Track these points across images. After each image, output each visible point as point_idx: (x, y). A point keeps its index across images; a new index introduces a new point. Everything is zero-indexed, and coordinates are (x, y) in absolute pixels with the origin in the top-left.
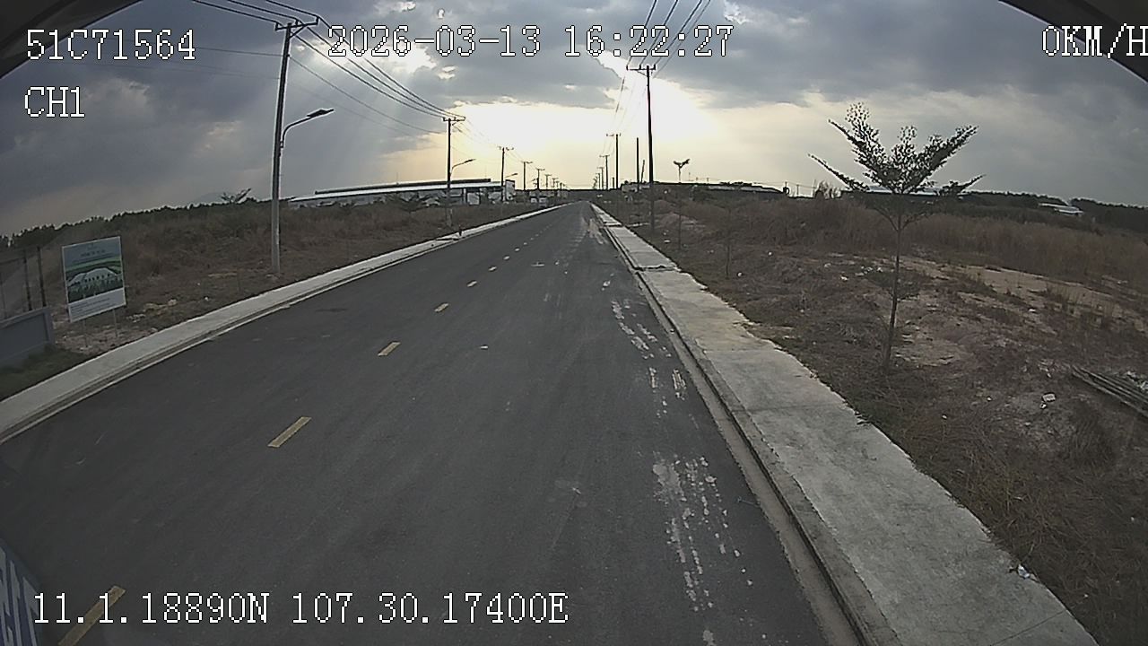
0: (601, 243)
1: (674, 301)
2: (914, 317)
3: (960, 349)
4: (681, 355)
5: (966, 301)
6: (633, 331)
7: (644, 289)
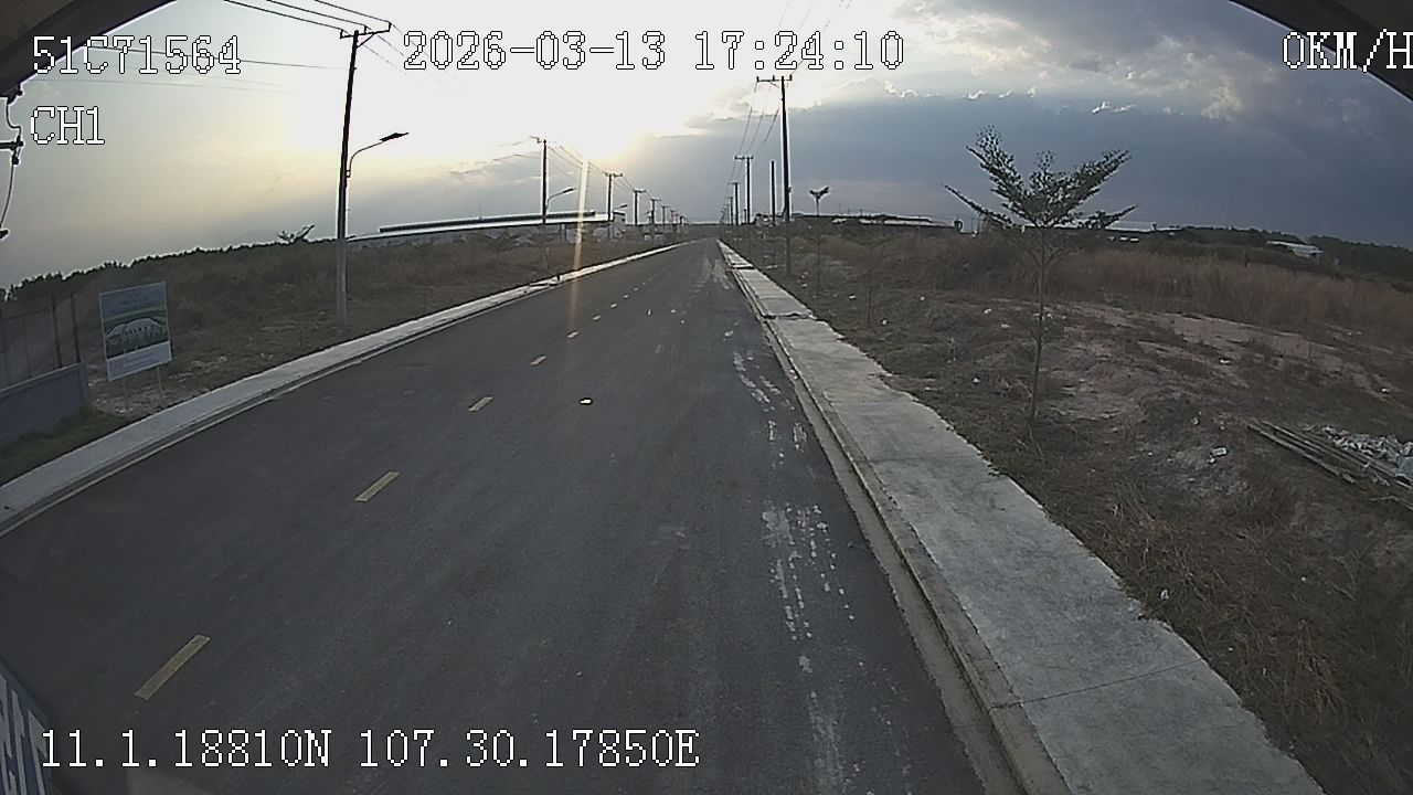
0: (727, 287)
1: (805, 352)
2: (1079, 368)
3: (1129, 403)
4: (806, 410)
5: (1146, 352)
6: (755, 383)
7: (772, 339)
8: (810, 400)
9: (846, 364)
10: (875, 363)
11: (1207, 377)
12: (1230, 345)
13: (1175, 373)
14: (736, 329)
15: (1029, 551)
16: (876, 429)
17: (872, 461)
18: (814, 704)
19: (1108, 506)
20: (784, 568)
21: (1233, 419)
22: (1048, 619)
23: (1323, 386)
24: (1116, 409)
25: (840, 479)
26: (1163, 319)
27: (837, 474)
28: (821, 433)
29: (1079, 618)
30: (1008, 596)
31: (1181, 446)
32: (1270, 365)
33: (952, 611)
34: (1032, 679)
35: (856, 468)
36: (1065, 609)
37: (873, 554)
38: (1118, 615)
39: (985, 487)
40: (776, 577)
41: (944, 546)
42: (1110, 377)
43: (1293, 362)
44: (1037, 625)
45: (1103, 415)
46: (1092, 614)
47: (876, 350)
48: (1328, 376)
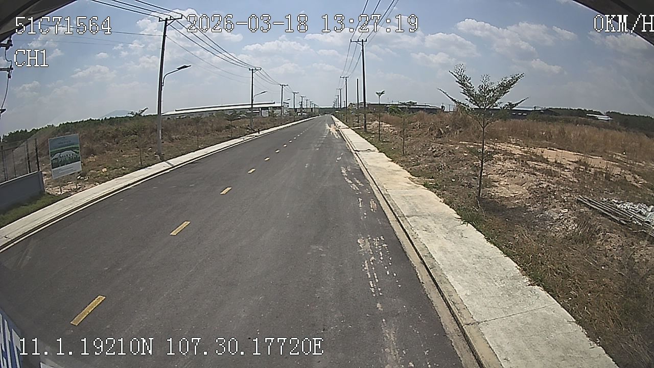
0: (337, 137)
1: (374, 167)
2: (500, 174)
3: (523, 189)
4: (375, 193)
5: (531, 166)
6: (352, 181)
8: (377, 189)
9: (394, 172)
10: (407, 172)
11: (558, 177)
12: (569, 163)
13: (544, 175)
14: (342, 156)
15: (479, 256)
16: (408, 202)
17: (407, 216)
18: (384, 324)
19: (514, 236)
20: (368, 264)
21: (570, 196)
22: (488, 286)
23: (612, 181)
24: (517, 192)
25: (392, 225)
26: (538, 151)
27: (391, 222)
28: (383, 204)
29: (502, 286)
30: (470, 276)
31: (547, 208)
32: (588, 171)
33: (445, 283)
34: (481, 312)
35: (399, 219)
36: (496, 281)
37: (408, 258)
38: (520, 284)
39: (458, 228)
40: (365, 268)
41: (441, 254)
42: (514, 177)
43: (598, 170)
44: (483, 288)
45: (511, 195)
46: (508, 284)
47: (407, 166)
48: (614, 176)
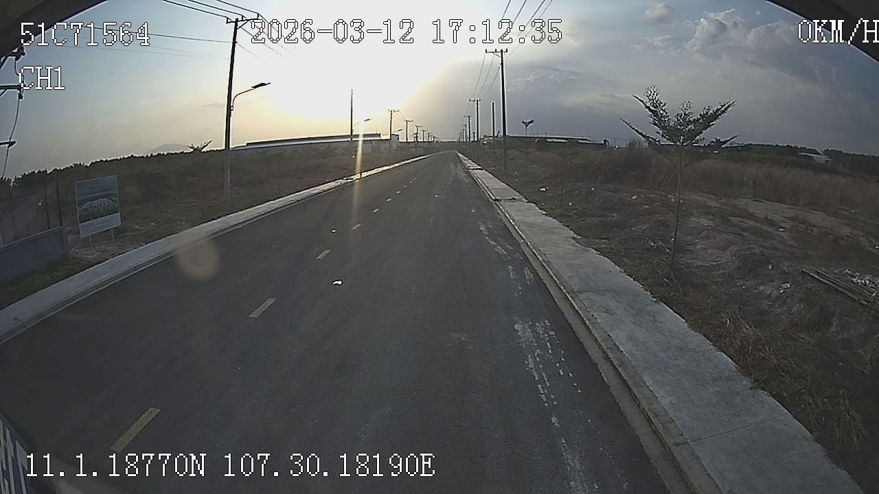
1: (524, 222)
2: (695, 233)
3: (727, 255)
4: (529, 258)
5: (734, 223)
6: (495, 242)
7: (501, 214)
8: (532, 253)
9: (551, 230)
10: (568, 230)
11: (773, 240)
12: (784, 219)
13: (753, 237)
14: (477, 208)
15: (681, 348)
16: (577, 272)
17: (578, 292)
18: (565, 446)
19: (724, 319)
20: (533, 361)
21: (791, 266)
22: (698, 390)
23: (842, 244)
24: (719, 259)
25: (558, 304)
26: (740, 203)
27: (556, 300)
28: (541, 273)
29: (716, 389)
30: (673, 376)
31: (761, 283)
32: (809, 232)
33: (640, 386)
34: (693, 427)
35: (568, 296)
36: (707, 384)
37: (586, 351)
38: (738, 387)
39: (649, 308)
40: (529, 367)
41: (630, 346)
42: (715, 239)
43: (822, 230)
44: (692, 394)
45: (712, 263)
47: (568, 221)
48: (844, 239)
